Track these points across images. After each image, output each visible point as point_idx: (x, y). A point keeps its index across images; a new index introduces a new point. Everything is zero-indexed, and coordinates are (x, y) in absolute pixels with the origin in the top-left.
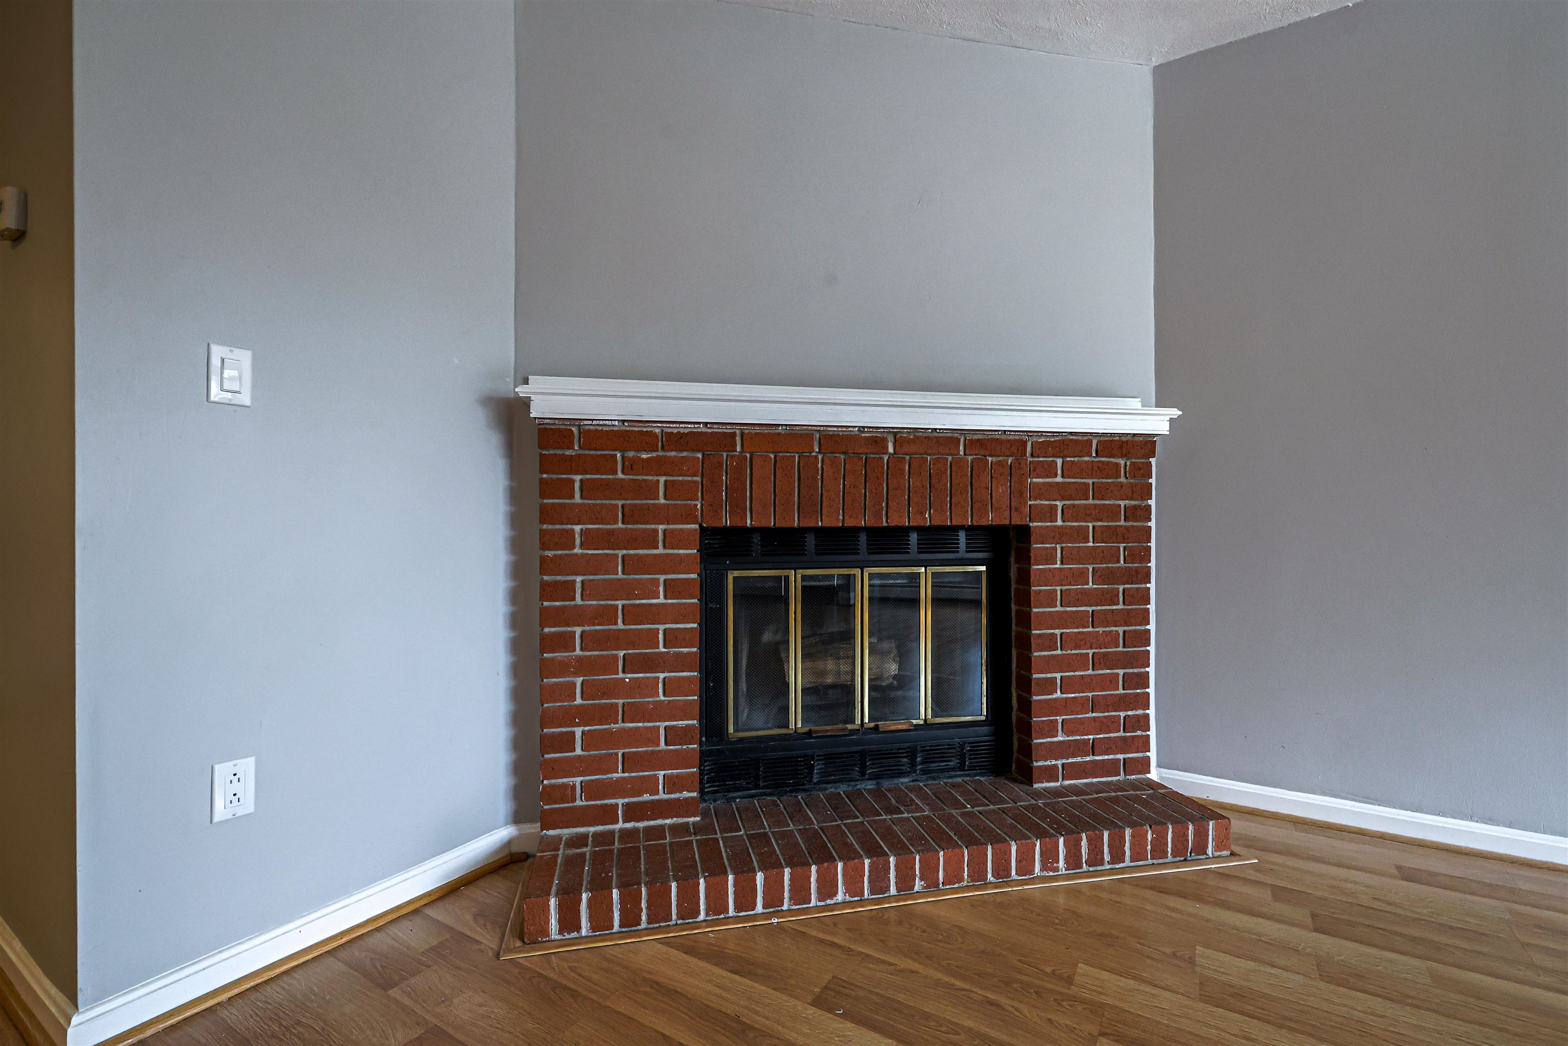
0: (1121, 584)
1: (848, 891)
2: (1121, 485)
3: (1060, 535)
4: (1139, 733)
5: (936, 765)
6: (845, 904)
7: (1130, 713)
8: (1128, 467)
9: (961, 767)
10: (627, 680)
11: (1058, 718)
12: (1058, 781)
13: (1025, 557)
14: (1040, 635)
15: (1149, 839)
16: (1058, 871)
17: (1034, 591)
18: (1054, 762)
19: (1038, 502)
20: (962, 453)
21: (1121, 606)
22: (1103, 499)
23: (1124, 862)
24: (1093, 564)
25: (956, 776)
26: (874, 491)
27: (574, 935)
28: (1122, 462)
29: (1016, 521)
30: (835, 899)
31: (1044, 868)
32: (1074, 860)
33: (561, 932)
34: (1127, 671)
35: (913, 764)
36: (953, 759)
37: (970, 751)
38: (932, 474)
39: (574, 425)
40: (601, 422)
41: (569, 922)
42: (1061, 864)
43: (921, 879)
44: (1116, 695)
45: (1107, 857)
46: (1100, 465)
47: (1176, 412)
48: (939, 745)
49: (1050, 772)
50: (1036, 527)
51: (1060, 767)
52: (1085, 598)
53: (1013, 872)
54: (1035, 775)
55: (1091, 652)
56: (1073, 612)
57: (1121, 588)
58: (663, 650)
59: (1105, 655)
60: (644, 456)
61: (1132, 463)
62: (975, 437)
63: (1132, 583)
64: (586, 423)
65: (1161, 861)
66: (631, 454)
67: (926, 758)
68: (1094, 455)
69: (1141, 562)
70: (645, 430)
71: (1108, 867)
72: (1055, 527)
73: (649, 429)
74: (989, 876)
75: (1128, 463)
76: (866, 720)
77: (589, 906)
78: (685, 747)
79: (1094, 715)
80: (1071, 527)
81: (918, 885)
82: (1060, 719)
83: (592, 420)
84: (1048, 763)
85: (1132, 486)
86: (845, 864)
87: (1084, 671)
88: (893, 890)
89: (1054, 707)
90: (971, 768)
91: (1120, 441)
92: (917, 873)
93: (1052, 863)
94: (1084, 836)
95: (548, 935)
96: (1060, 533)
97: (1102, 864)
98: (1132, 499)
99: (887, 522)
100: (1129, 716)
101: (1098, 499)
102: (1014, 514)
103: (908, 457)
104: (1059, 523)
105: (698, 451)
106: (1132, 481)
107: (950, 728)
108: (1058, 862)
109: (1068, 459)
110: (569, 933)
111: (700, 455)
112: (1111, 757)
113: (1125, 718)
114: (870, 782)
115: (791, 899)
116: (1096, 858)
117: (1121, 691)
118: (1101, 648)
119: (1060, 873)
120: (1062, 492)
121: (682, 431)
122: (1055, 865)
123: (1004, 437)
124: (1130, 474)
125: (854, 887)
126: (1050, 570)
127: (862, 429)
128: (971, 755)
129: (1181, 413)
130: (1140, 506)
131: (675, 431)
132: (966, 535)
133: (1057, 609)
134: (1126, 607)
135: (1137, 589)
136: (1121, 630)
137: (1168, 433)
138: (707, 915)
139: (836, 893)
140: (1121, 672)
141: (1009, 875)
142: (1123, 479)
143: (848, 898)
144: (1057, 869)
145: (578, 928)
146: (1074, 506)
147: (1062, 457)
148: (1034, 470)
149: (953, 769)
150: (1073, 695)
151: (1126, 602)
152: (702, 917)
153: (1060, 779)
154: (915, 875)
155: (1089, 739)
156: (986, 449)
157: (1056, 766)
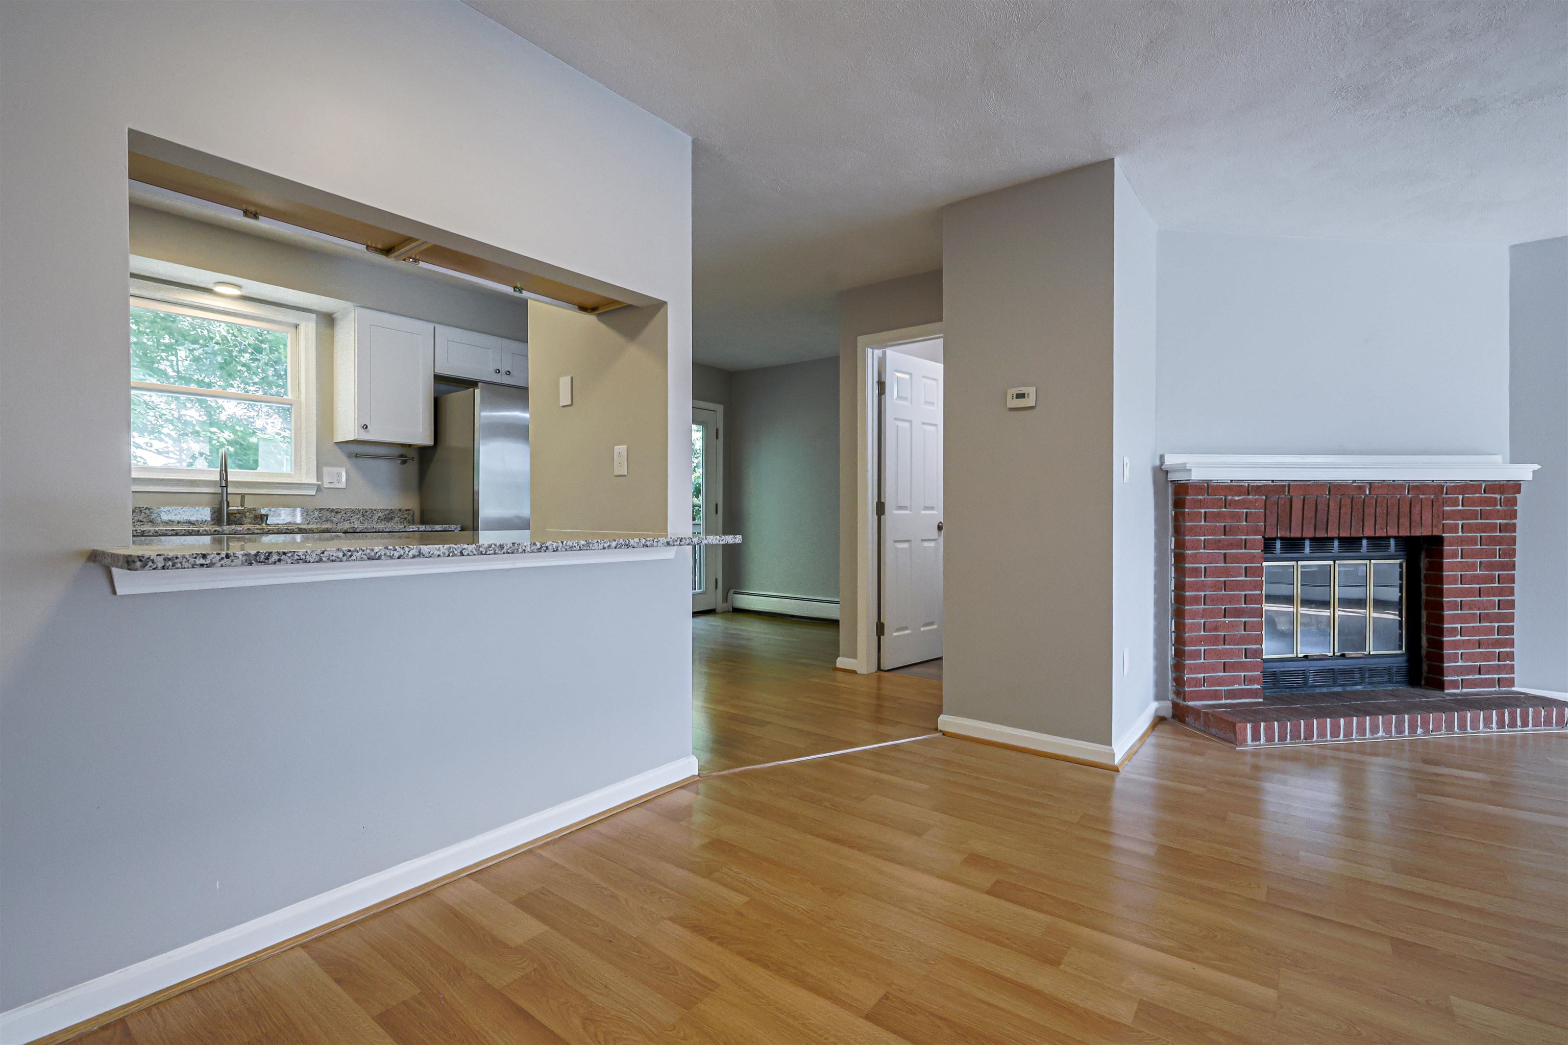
0: (1497, 571)
1: (1384, 731)
2: (1498, 510)
3: (1461, 541)
4: (1508, 662)
5: (1376, 679)
6: (1383, 737)
7: (1502, 650)
8: (1502, 500)
9: (1390, 681)
10: (1227, 622)
11: (1459, 651)
12: (1459, 689)
13: (1440, 554)
14: (1448, 601)
15: (1543, 715)
16: (1492, 729)
17: (1446, 575)
18: (1456, 678)
19: (1448, 522)
20: (1406, 493)
21: (1497, 585)
22: (1487, 519)
23: (1528, 726)
24: (1480, 559)
25: (1388, 686)
26: (1356, 516)
27: (1258, 743)
28: (1498, 496)
29: (1436, 533)
30: (1378, 735)
31: (1485, 727)
32: (1501, 724)
33: (1252, 741)
34: (1500, 624)
35: (1363, 678)
36: (1386, 676)
37: (1396, 671)
38: (1389, 507)
39: (1205, 483)
40: (1222, 481)
41: (1256, 737)
42: (1494, 725)
43: (1421, 728)
44: (1494, 639)
45: (1519, 723)
46: (1485, 499)
47: (1537, 467)
48: (1378, 668)
49: (1454, 684)
50: (1447, 537)
51: (1460, 680)
52: (1475, 579)
53: (1469, 728)
54: (1446, 685)
55: (1478, 612)
56: (1467, 588)
57: (1497, 573)
58: (1244, 606)
59: (1487, 614)
60: (1237, 498)
61: (1505, 498)
62: (1415, 484)
63: (1504, 571)
64: (1214, 481)
65: (1549, 728)
66: (1230, 498)
67: (1371, 675)
68: (1483, 493)
69: (1510, 558)
70: (1240, 484)
71: (1520, 729)
72: (1459, 536)
73: (1242, 484)
74: (1456, 729)
75: (1503, 497)
76: (1336, 650)
77: (1265, 729)
78: (1255, 660)
79: (1480, 650)
80: (1468, 536)
81: (1419, 731)
82: (1460, 652)
83: (1218, 480)
84: (1453, 678)
85: (1504, 511)
86: (1383, 717)
87: (1475, 623)
88: (1407, 733)
89: (1456, 645)
90: (1396, 682)
91: (1499, 484)
92: (1419, 724)
93: (1489, 725)
94: (1506, 710)
95: (1247, 742)
96: (1461, 540)
97: (1517, 727)
98: (1505, 519)
99: (1363, 534)
100: (1501, 652)
101: (1484, 520)
102: (1435, 529)
103: (1375, 496)
104: (1460, 534)
105: (1263, 495)
106: (1505, 508)
107: (1384, 657)
108: (1492, 724)
109: (1466, 495)
110: (1256, 742)
111: (1264, 497)
112: (1490, 676)
113: (1499, 653)
114: (1339, 688)
115: (1357, 733)
116: (1513, 724)
117: (1496, 637)
118: (1485, 610)
119: (1493, 730)
120: (1462, 515)
121: (1259, 484)
122: (1491, 726)
123: (1433, 483)
124: (1504, 504)
125: (1388, 730)
126: (1454, 562)
127: (1354, 481)
128: (1396, 674)
129: (1540, 467)
130: (1509, 523)
131: (1255, 484)
132: (1395, 541)
133: (1458, 586)
134: (1500, 585)
135: (1507, 574)
136: (1496, 599)
137: (1531, 479)
138: (1317, 738)
139: (1379, 732)
140: (1496, 625)
141: (1466, 729)
142: (1499, 507)
143: (1384, 734)
144: (1492, 728)
145: (1259, 740)
146: (1469, 524)
147: (1463, 495)
148: (1446, 503)
149: (1386, 682)
150: (1467, 638)
151: (1500, 582)
152: (1315, 739)
153: (1460, 689)
154: (1418, 726)
155: (1477, 665)
156: (1420, 491)
157: (1458, 680)
